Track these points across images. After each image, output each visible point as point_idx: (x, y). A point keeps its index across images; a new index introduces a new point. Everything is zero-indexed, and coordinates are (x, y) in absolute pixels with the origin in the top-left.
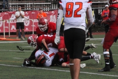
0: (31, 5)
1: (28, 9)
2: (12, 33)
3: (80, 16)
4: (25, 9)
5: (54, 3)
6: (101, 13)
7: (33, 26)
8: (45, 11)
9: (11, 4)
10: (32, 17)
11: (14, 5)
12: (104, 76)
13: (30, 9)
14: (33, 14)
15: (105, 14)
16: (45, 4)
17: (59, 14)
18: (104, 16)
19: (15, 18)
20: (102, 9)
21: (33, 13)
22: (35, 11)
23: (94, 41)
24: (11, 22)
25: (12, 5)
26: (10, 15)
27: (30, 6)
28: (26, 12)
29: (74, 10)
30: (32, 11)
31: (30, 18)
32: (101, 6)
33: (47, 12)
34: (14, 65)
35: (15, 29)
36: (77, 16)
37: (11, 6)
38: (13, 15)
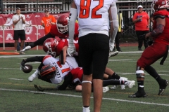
0: (34, 5)
1: (29, 10)
2: (8, 45)
3: (100, 16)
4: (26, 11)
5: (66, 3)
6: (132, 17)
7: (38, 34)
8: (54, 14)
9: (6, 4)
10: (35, 22)
11: (10, 5)
12: (136, 104)
13: (32, 10)
14: (37, 18)
15: (137, 17)
16: (54, 5)
17: (70, 15)
18: (136, 20)
19: (11, 23)
20: (134, 11)
21: (36, 16)
22: (40, 14)
23: (122, 55)
24: (6, 29)
25: (8, 6)
26: (5, 19)
27: (32, 7)
28: (28, 16)
29: (92, 7)
30: (35, 14)
31: (33, 23)
32: (132, 6)
33: (57, 16)
34: (10, 88)
35: (12, 38)
36: (96, 16)
37: (6, 7)
38: (8, 20)
